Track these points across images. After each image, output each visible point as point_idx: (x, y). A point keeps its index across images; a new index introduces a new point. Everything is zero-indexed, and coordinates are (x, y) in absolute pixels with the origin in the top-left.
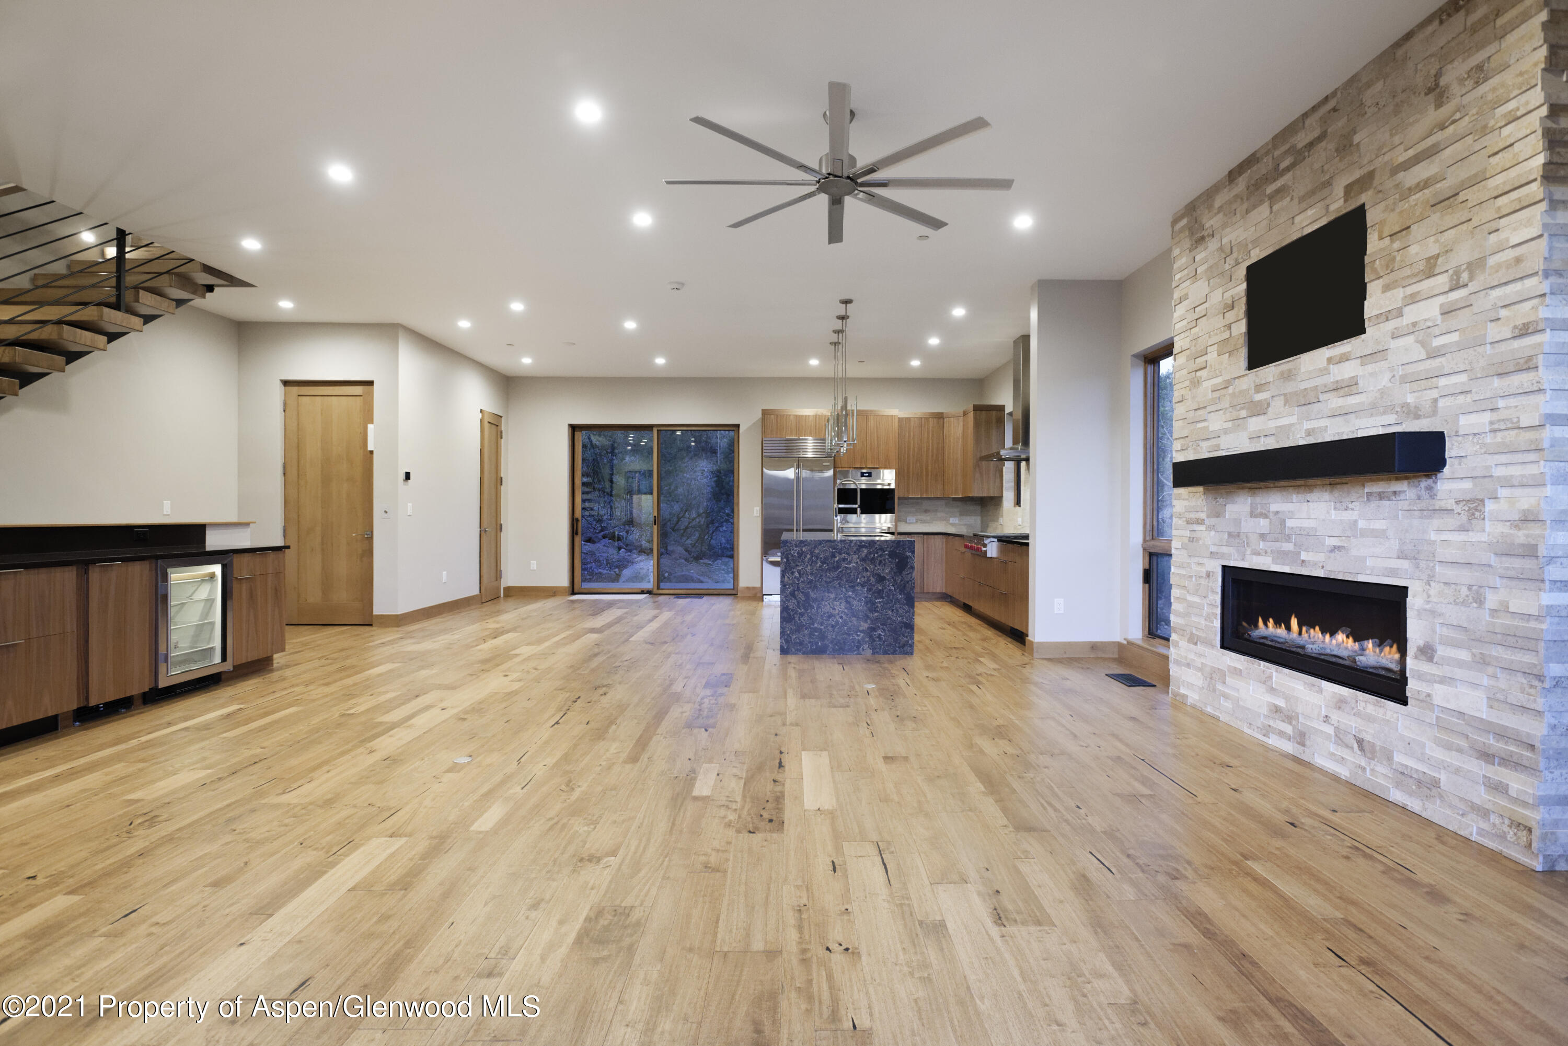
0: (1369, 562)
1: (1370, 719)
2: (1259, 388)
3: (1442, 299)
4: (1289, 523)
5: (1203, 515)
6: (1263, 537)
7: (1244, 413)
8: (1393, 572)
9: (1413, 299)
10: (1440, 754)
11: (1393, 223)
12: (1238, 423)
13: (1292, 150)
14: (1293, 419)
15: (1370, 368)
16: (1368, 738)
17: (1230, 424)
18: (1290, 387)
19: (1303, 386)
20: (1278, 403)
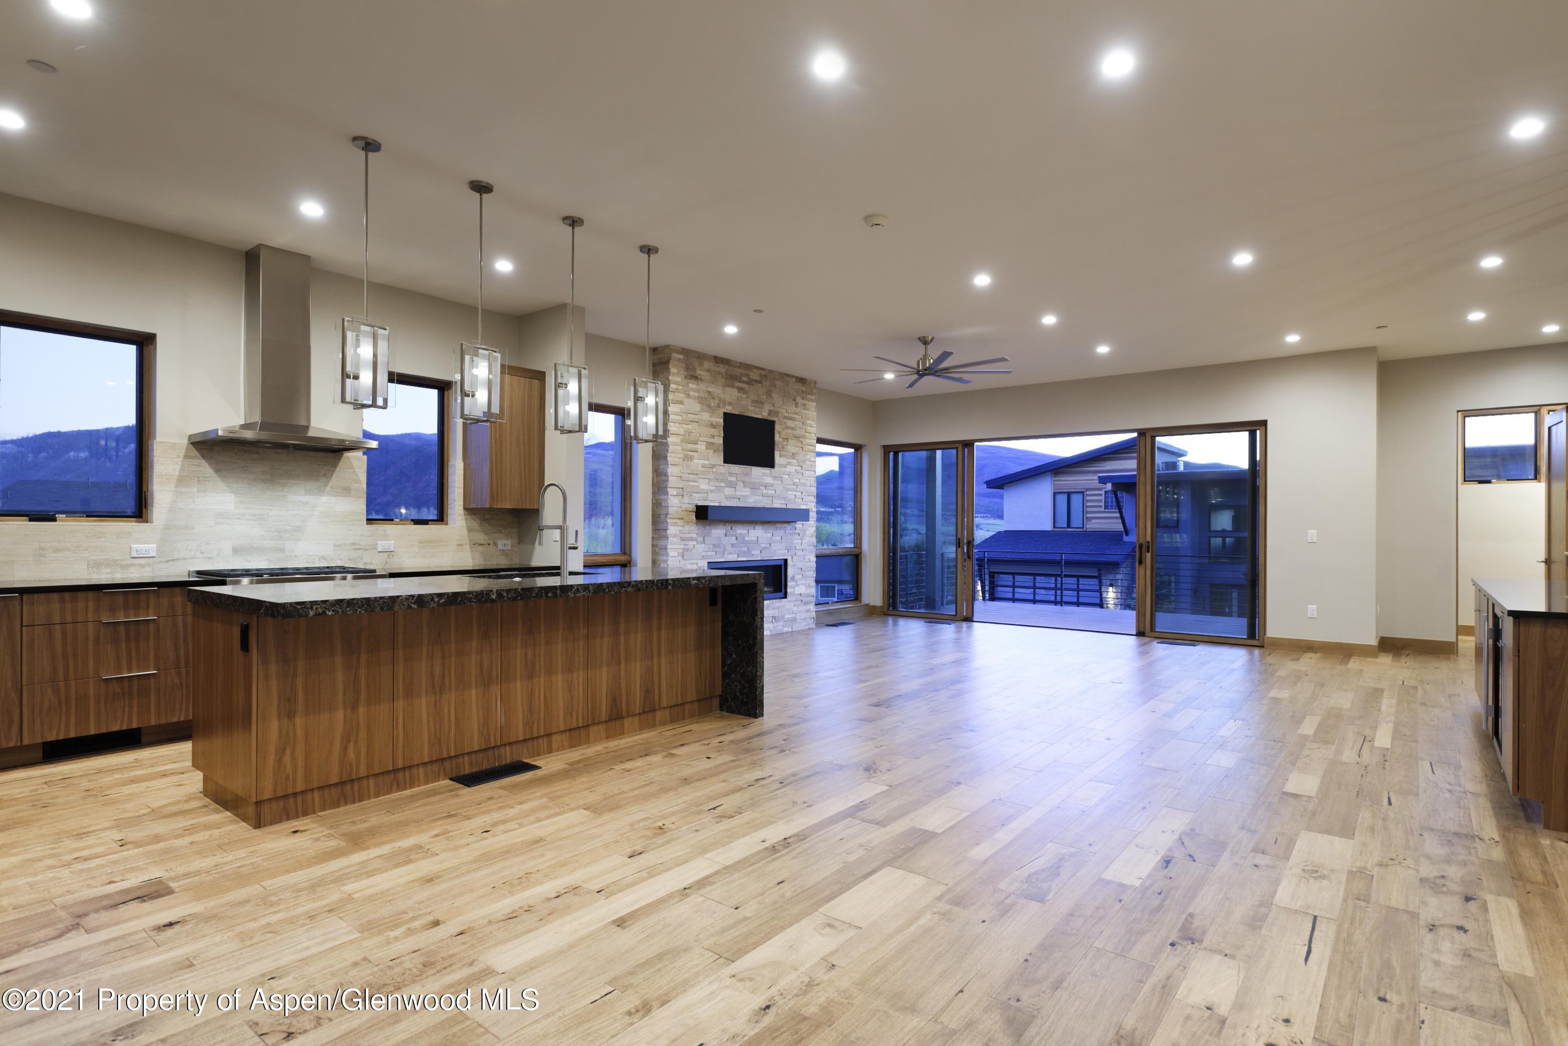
0: (778, 552)
1: (778, 608)
2: (731, 474)
3: (795, 468)
4: (747, 538)
5: (695, 536)
6: (733, 545)
7: (723, 484)
8: (784, 554)
9: (789, 464)
10: (795, 609)
11: (784, 435)
12: (718, 489)
13: (747, 375)
14: (748, 494)
15: (776, 482)
16: (777, 615)
17: (714, 488)
18: (747, 479)
19: (753, 480)
20: (740, 485)
